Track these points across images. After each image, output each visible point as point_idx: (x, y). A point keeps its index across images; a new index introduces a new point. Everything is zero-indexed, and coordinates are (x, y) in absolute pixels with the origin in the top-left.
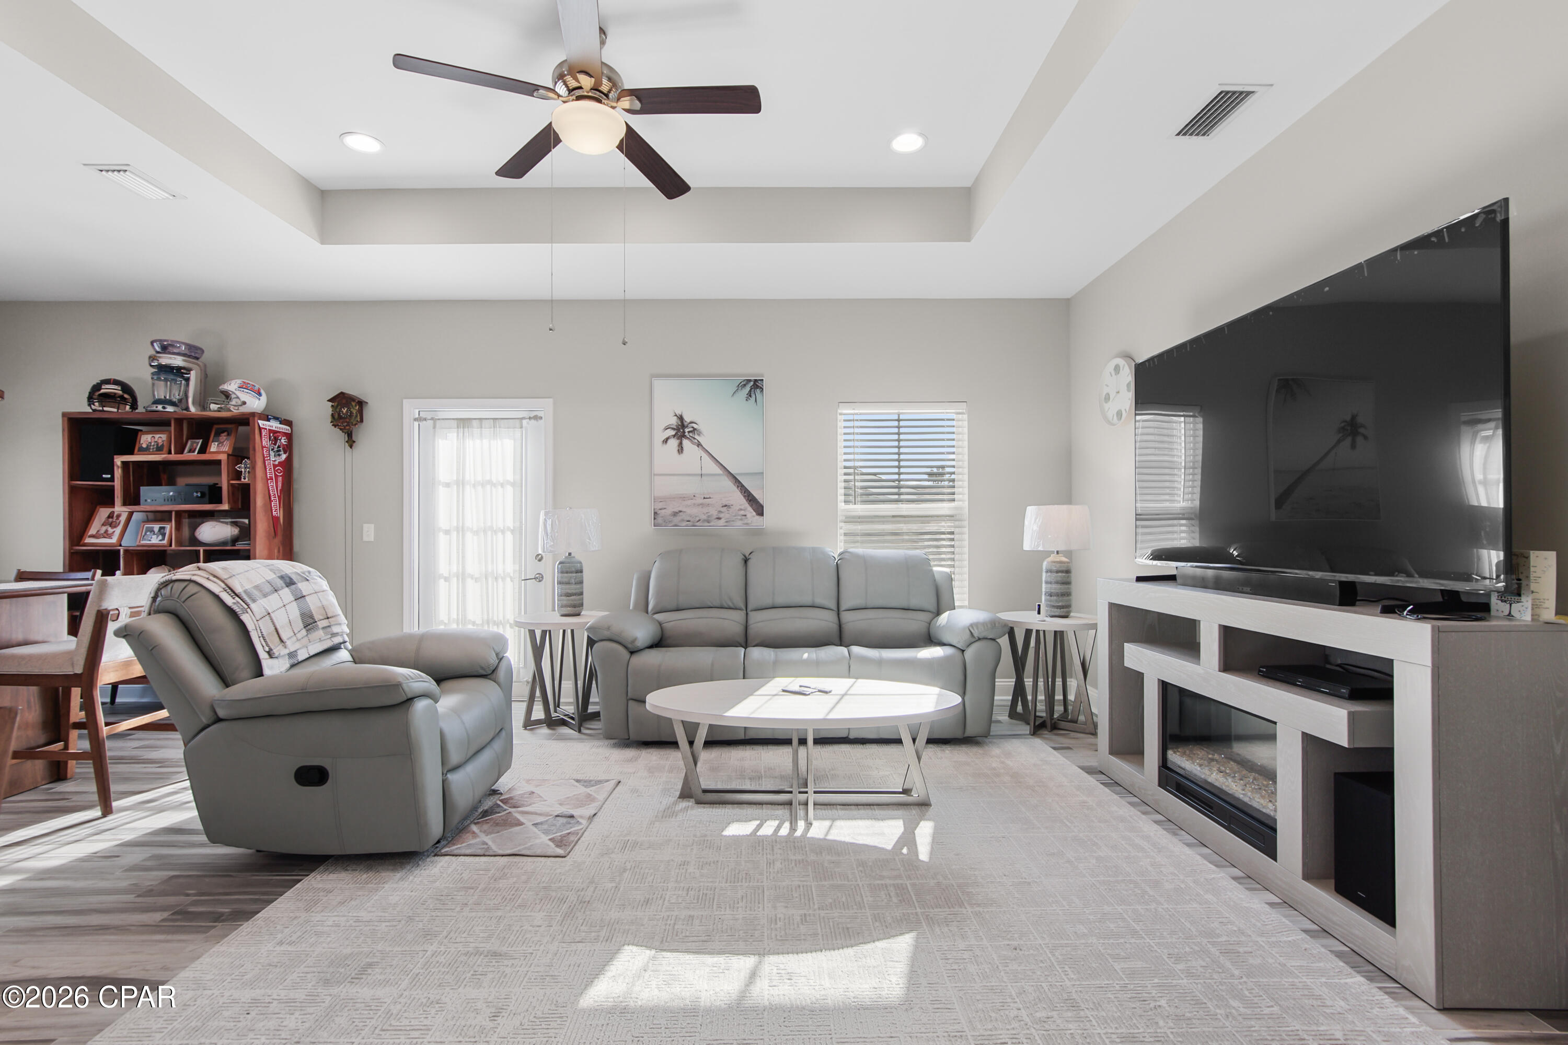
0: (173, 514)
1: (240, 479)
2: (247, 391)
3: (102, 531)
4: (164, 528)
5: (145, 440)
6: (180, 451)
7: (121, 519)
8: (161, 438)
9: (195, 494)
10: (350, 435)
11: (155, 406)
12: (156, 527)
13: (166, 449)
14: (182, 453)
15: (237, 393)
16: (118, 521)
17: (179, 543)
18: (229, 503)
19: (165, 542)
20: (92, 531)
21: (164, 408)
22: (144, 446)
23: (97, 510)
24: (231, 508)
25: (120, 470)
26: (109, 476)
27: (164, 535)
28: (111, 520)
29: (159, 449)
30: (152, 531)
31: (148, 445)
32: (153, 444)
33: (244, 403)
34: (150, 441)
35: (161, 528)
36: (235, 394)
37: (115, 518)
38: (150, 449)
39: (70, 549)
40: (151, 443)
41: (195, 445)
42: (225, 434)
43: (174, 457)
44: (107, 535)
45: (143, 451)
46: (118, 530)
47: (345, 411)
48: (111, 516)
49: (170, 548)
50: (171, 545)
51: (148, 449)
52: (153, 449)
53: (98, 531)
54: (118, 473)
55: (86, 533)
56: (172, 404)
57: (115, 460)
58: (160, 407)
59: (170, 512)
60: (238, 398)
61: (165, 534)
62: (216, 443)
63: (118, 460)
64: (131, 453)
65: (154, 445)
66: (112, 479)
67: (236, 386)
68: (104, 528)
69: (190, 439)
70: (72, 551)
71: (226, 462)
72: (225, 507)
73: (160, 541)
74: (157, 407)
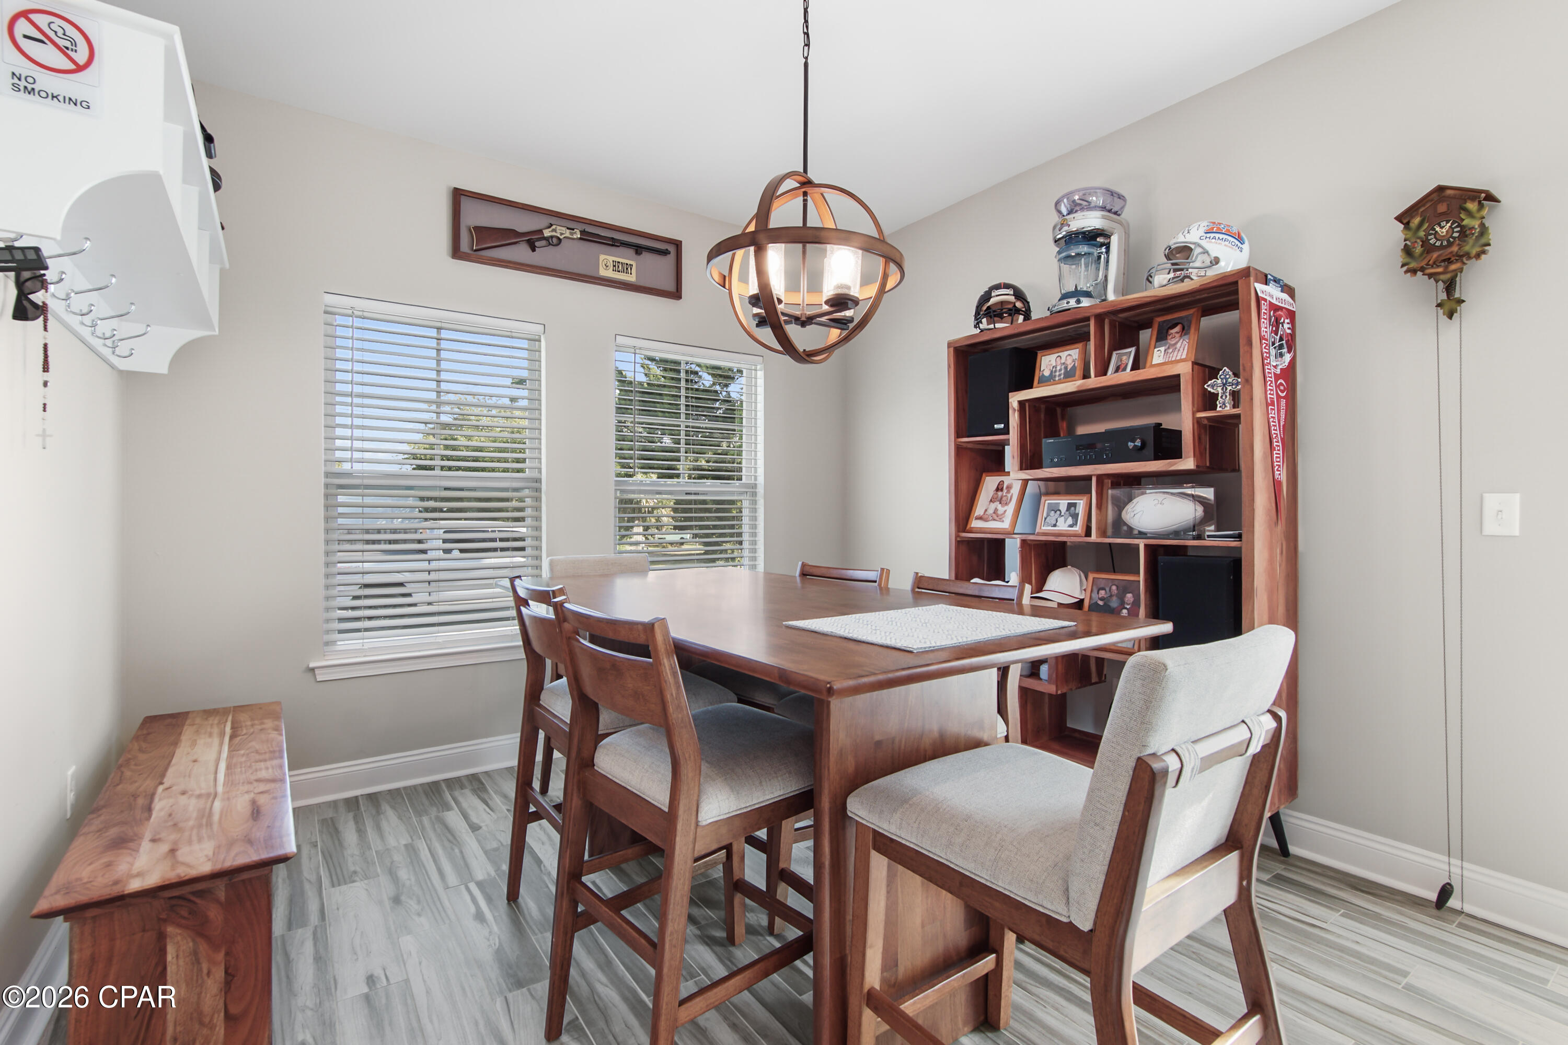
0: (1094, 480)
1: (1214, 407)
2: (1221, 236)
3: (991, 511)
4: (1074, 505)
5: (1048, 362)
6: (1103, 372)
7: (1012, 491)
8: (1070, 356)
9: (1131, 445)
10: (1450, 287)
11: (1065, 301)
12: (1063, 503)
13: (1079, 373)
14: (1105, 374)
15: (1203, 243)
16: (1009, 495)
17: (1103, 533)
18: (1194, 456)
19: (1079, 528)
20: (979, 510)
21: (1078, 302)
22: (1047, 373)
23: (983, 479)
24: (1197, 466)
25: (1017, 414)
26: (1002, 426)
27: (1075, 516)
28: (1000, 493)
29: (1069, 375)
30: (1055, 509)
31: (1052, 371)
32: (1058, 368)
33: (1216, 261)
34: (1054, 364)
35: (1071, 506)
36: (1199, 246)
37: (1005, 491)
38: (1055, 376)
39: (957, 536)
40: (1055, 367)
41: (1124, 358)
42: (1178, 329)
43: (1094, 382)
44: (997, 516)
45: (1045, 381)
46: (1010, 509)
47: (1443, 230)
48: (999, 488)
49: (1088, 539)
50: (1088, 533)
51: (1052, 376)
52: (1060, 375)
53: (986, 510)
54: (1014, 419)
55: (972, 514)
56: (1088, 294)
57: (1010, 401)
58: (1072, 302)
59: (1088, 478)
60: (1206, 252)
61: (1078, 514)
62: (1162, 349)
63: (1015, 399)
64: (1029, 386)
65: (1060, 370)
66: (1006, 431)
67: (1201, 232)
68: (993, 506)
69: (1116, 350)
70: (958, 539)
71: (1189, 377)
72: (1188, 463)
73: (1071, 526)
74: (1068, 303)
